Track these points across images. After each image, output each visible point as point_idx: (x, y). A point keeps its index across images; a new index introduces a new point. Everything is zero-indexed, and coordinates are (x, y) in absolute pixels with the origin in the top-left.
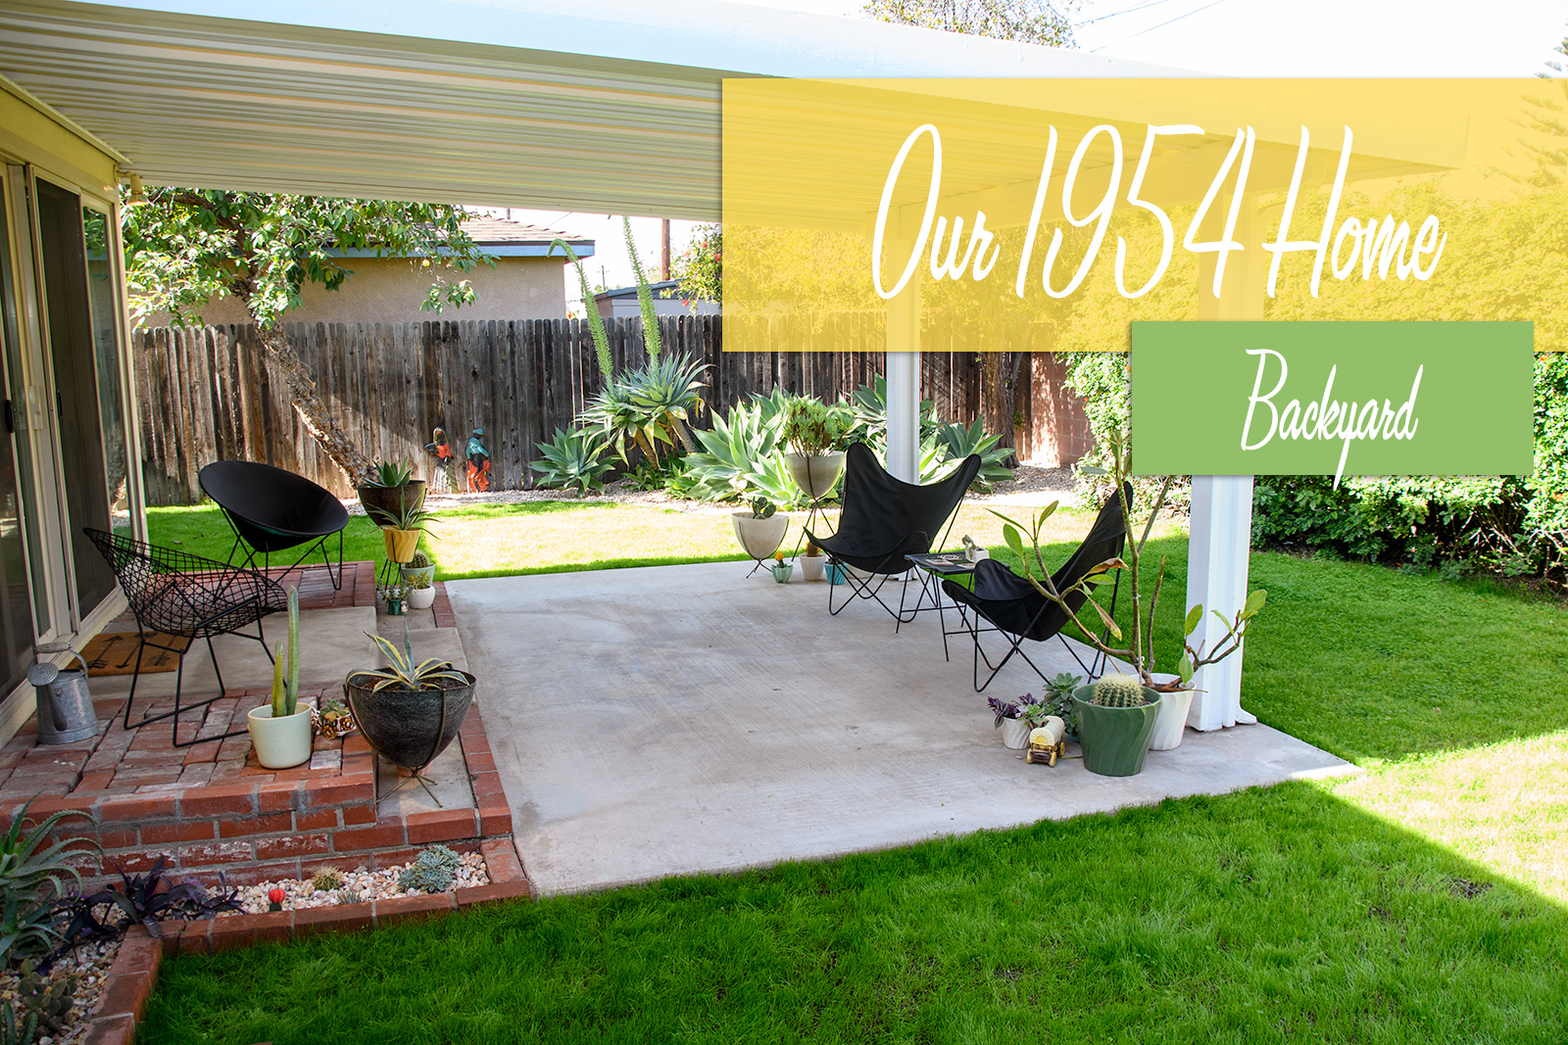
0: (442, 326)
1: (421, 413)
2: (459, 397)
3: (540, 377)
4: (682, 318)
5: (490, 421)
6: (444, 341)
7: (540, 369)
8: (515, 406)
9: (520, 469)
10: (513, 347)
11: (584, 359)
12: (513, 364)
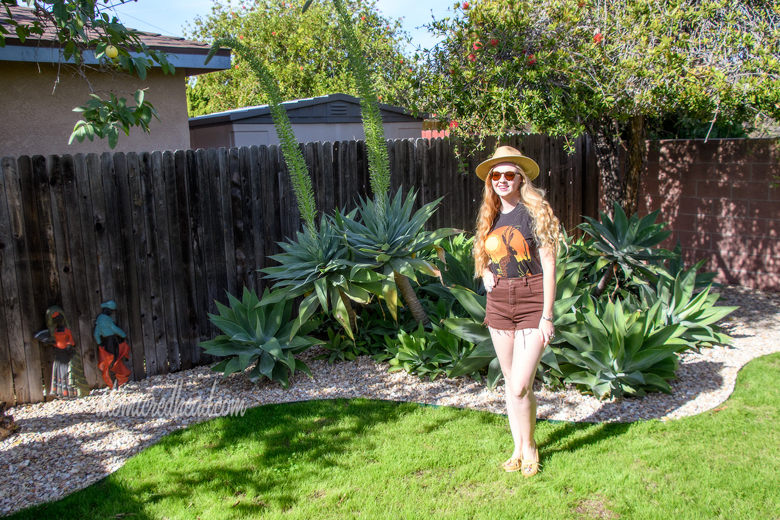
0: (49, 163)
1: (24, 289)
2: (79, 261)
3: (184, 226)
4: (337, 144)
5: (124, 290)
6: (53, 183)
7: (183, 215)
8: (156, 266)
9: (165, 346)
10: (149, 187)
11: (234, 199)
12: (150, 210)
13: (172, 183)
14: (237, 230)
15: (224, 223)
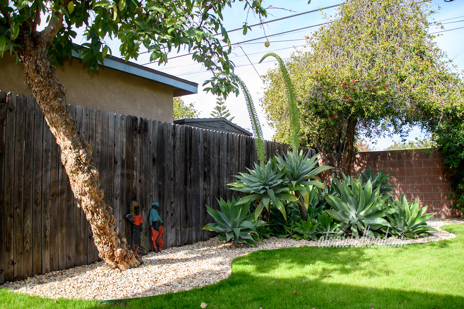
0: (139, 121)
1: (122, 189)
2: (145, 177)
3: (186, 165)
5: (161, 197)
6: (139, 132)
7: (186, 160)
8: (174, 185)
9: (175, 231)
10: (175, 143)
11: (204, 156)
12: (174, 155)
13: (183, 142)
14: (205, 172)
15: (200, 167)
